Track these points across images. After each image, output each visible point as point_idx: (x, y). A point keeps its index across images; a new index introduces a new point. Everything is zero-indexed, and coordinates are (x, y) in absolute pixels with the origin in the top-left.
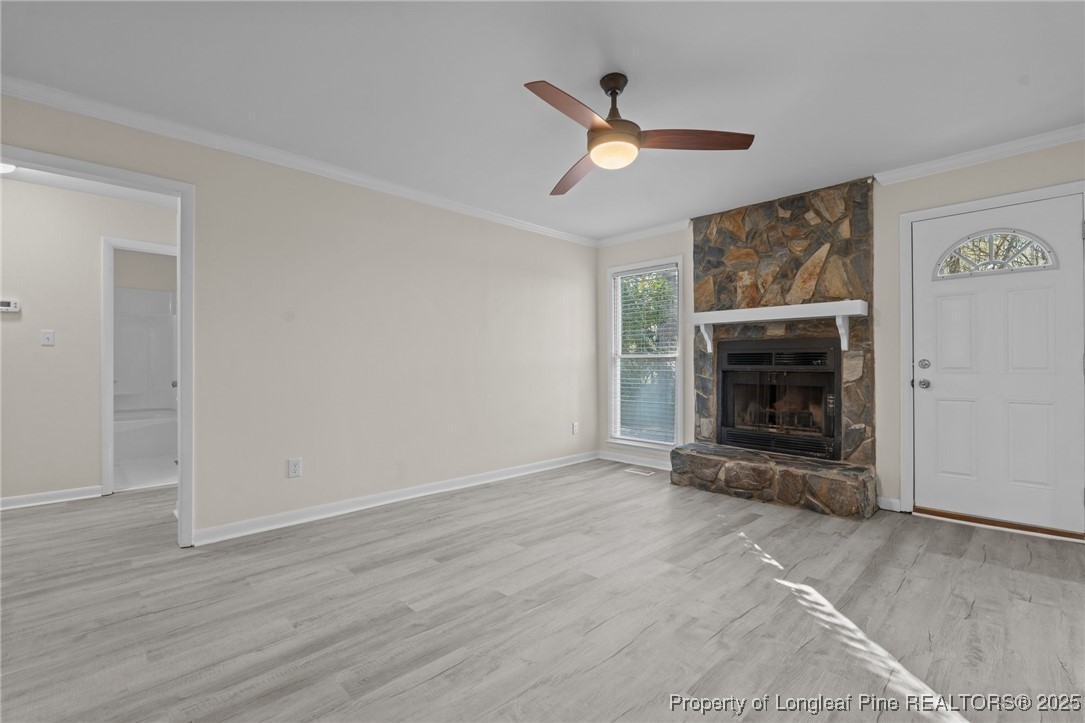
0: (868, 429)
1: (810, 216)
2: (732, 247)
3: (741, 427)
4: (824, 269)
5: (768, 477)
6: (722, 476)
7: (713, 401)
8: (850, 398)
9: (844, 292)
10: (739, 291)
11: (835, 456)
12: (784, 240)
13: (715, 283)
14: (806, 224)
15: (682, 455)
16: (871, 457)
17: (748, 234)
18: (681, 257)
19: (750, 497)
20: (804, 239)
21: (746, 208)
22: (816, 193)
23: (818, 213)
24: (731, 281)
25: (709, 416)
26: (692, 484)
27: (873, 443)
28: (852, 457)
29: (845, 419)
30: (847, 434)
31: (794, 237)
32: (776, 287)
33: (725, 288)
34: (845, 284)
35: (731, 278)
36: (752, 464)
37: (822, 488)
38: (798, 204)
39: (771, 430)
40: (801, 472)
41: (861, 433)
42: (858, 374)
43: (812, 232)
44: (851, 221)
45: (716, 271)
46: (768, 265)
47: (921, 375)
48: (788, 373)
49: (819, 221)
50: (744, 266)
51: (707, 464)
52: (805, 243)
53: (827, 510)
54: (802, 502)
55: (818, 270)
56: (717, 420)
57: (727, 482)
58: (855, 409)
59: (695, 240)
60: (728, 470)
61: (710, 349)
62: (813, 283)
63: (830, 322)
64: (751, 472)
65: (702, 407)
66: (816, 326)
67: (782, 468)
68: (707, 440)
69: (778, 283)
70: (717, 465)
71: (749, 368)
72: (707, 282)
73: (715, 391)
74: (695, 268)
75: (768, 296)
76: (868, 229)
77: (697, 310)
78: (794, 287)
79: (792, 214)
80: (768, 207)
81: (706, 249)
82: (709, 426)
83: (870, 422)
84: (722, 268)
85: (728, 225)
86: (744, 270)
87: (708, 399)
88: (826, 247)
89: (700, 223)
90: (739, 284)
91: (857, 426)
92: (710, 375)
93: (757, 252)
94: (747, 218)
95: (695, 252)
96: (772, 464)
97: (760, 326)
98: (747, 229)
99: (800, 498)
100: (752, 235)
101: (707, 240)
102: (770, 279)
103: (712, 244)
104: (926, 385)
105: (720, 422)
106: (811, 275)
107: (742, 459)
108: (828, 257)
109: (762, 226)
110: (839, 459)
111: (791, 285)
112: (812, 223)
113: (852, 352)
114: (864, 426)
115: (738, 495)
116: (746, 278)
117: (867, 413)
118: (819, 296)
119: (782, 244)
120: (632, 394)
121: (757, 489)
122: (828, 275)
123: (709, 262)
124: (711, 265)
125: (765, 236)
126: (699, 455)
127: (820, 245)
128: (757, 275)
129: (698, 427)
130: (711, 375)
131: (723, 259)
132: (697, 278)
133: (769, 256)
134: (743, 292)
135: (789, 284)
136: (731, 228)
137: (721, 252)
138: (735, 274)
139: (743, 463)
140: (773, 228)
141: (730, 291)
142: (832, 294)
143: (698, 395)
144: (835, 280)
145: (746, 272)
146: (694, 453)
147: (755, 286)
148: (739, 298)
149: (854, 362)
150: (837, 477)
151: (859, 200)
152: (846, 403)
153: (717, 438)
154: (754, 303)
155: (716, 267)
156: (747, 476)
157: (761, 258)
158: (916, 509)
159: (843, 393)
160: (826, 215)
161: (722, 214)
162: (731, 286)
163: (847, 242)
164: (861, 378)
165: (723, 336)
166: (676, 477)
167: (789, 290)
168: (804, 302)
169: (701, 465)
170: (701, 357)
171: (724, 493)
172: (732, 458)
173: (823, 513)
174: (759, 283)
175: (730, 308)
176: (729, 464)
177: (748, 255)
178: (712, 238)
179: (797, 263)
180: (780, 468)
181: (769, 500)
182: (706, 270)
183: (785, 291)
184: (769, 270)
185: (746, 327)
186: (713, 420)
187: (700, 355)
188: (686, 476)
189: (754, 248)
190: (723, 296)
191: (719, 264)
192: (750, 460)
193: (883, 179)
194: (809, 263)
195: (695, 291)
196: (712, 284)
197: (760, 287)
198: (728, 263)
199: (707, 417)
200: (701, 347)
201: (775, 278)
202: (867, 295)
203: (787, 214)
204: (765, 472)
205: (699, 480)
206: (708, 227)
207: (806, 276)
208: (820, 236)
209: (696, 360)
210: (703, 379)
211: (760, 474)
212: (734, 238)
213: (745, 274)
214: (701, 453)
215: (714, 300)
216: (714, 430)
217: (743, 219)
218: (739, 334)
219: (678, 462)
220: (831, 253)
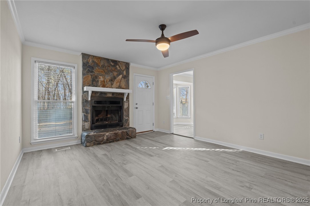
1: (118, 66)
2: (97, 68)
3: (97, 123)
5: (118, 134)
6: (105, 138)
7: (89, 116)
9: (124, 87)
10: (100, 82)
11: (122, 126)
12: (112, 71)
13: (91, 78)
14: (116, 68)
15: (91, 136)
17: (102, 66)
18: (77, 65)
19: (113, 142)
21: (102, 58)
22: (119, 62)
24: (96, 78)
25: (89, 121)
26: (94, 144)
27: (129, 121)
28: (126, 125)
29: (124, 117)
30: (125, 120)
31: (114, 71)
32: (110, 83)
33: (95, 80)
34: (125, 86)
35: (96, 77)
36: (114, 132)
37: (130, 133)
38: (115, 62)
41: (127, 119)
42: (127, 106)
43: (118, 71)
44: (126, 71)
45: (91, 74)
46: (108, 76)
47: (136, 106)
50: (101, 75)
51: (100, 136)
52: (117, 73)
53: (131, 138)
54: (126, 138)
55: (120, 81)
56: (91, 122)
57: (107, 140)
58: (126, 114)
59: (83, 61)
60: (107, 136)
61: (89, 99)
62: (118, 84)
63: (123, 94)
64: (114, 134)
65: (85, 120)
66: (119, 95)
68: (87, 130)
69: (110, 82)
70: (104, 135)
71: (101, 105)
72: (88, 77)
73: (90, 113)
74: (83, 71)
75: (108, 85)
76: (129, 74)
77: (84, 85)
80: (108, 60)
81: (88, 65)
82: (88, 125)
83: (129, 117)
84: (93, 74)
85: (95, 60)
86: (101, 76)
87: (88, 116)
89: (85, 56)
90: (99, 80)
93: (104, 72)
94: (102, 61)
95: (83, 65)
96: (118, 131)
97: (105, 93)
98: (102, 64)
100: (103, 66)
101: (88, 63)
102: (108, 80)
103: (90, 64)
104: (137, 108)
106: (118, 81)
107: (110, 132)
109: (106, 65)
110: (123, 127)
111: (113, 83)
112: (118, 69)
113: (126, 101)
115: (110, 142)
116: (101, 79)
117: (128, 115)
118: (120, 87)
121: (116, 139)
122: (121, 82)
123: (89, 70)
124: (89, 71)
125: (107, 68)
127: (120, 75)
128: (105, 78)
129: (83, 126)
130: (89, 108)
131: (94, 71)
132: (83, 74)
133: (108, 74)
134: (101, 82)
136: (97, 62)
137: (93, 68)
138: (98, 76)
140: (109, 66)
141: (96, 81)
142: (122, 87)
143: (84, 115)
144: (123, 84)
146: (95, 134)
147: (104, 81)
148: (99, 84)
149: (126, 104)
151: (128, 67)
152: (124, 113)
153: (91, 128)
154: (104, 86)
155: (91, 72)
156: (113, 136)
157: (105, 74)
159: (124, 111)
160: (121, 68)
161: (94, 56)
163: (125, 76)
164: (127, 108)
165: (94, 95)
166: (88, 144)
167: (113, 84)
168: (116, 88)
169: (98, 137)
171: (106, 143)
172: (107, 132)
173: (130, 139)
174: (105, 81)
175: (96, 86)
176: (107, 134)
177: (102, 72)
178: (90, 62)
179: (115, 78)
180: (120, 131)
181: (118, 140)
182: (88, 72)
183: (112, 84)
184: (108, 78)
185: (102, 93)
186: (89, 123)
187: (85, 102)
188: (92, 143)
189: (104, 70)
190: (94, 82)
191: (92, 72)
192: (113, 131)
193: (132, 65)
194: (117, 78)
195: (83, 79)
196: (90, 78)
197: (105, 82)
198: (96, 72)
199: (87, 122)
200: (85, 98)
201: (109, 80)
202: (128, 88)
203: (113, 64)
204: (117, 133)
205: (97, 142)
206: (88, 58)
207: (117, 82)
208: (120, 73)
209: (83, 103)
210: (85, 109)
211: (116, 134)
212: (98, 65)
213: (101, 77)
214: (98, 133)
215: (91, 83)
216: (90, 126)
217: (101, 61)
218: (99, 95)
219: (89, 138)
220: (122, 77)
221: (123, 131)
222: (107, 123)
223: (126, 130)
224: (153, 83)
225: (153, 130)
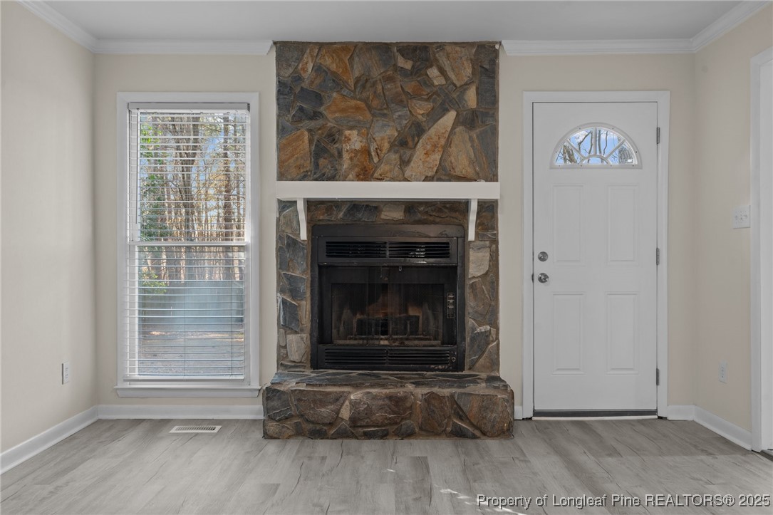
0: (493, 331)
1: (433, 72)
2: (335, 95)
3: (341, 342)
4: (449, 143)
5: (408, 405)
6: (345, 413)
7: (305, 308)
8: (475, 295)
9: (470, 171)
10: (346, 156)
11: (459, 366)
12: (403, 97)
13: (311, 141)
14: (428, 82)
15: (283, 393)
16: (495, 363)
17: (357, 80)
18: (257, 94)
19: (384, 436)
20: (427, 100)
21: (356, 45)
22: (441, 46)
23: (442, 71)
24: (334, 141)
25: (302, 330)
26: (299, 433)
27: (498, 345)
28: (477, 365)
29: (470, 322)
30: (473, 339)
31: (416, 96)
32: (394, 157)
33: (325, 150)
34: (472, 163)
35: (333, 137)
36: (387, 391)
37: (472, 407)
38: (421, 54)
39: (382, 343)
40: (446, 392)
41: (487, 334)
42: (485, 268)
43: (435, 93)
44: (477, 89)
45: (312, 124)
46: (384, 126)
47: (541, 267)
48: (403, 267)
49: (444, 82)
50: (351, 124)
51: (323, 400)
52: (429, 106)
53: (477, 433)
54: (449, 429)
55: (443, 141)
56: (311, 335)
57: (354, 421)
58: (480, 308)
59: (278, 75)
60: (354, 404)
61: (304, 235)
62: (437, 156)
63: (458, 208)
64: (387, 402)
65: (289, 321)
66: (440, 210)
67: (425, 390)
68: (297, 365)
69: (396, 152)
70: (339, 399)
71: (355, 261)
72: (299, 138)
73: (308, 294)
74: (279, 116)
75: (384, 168)
76: (494, 102)
77: (281, 176)
78: (415, 158)
79: (413, 67)
80: (383, 49)
81: (297, 90)
82: (299, 345)
83: (494, 324)
84: (320, 122)
85: (328, 62)
86: (351, 128)
87: (299, 306)
88: (452, 115)
89: (287, 51)
90: (346, 147)
91: (482, 329)
92: (304, 272)
93: (369, 107)
94: (356, 59)
95: (279, 92)
96: (410, 387)
97: (372, 206)
98: (357, 74)
99: (447, 425)
100: (363, 83)
101: (298, 79)
102: (386, 146)
103: (305, 85)
104: (544, 279)
105: (315, 339)
106: (435, 146)
107: (372, 386)
108: (453, 128)
109: (376, 73)
110: (463, 369)
111: (411, 156)
112: (436, 83)
113: (479, 243)
114: (488, 327)
115: (368, 436)
116: (354, 141)
117: (491, 314)
118: (443, 174)
119: (401, 103)
120: (164, 306)
121: (396, 423)
122: (453, 149)
123: (301, 109)
124: (303, 115)
125: (379, 87)
126: (310, 389)
127: (445, 111)
128: (369, 138)
129: (282, 347)
130: (302, 272)
131: (322, 109)
132: (281, 130)
133: (384, 115)
134: (351, 159)
135: (408, 155)
136: (334, 67)
137: (319, 98)
138: (340, 132)
139: (374, 391)
140: (390, 79)
141: (332, 156)
142: (458, 172)
143: (284, 302)
144: (461, 157)
145: (355, 132)
146: (303, 387)
147: (366, 151)
148: (345, 166)
149: (480, 254)
150: (487, 392)
151: (487, 66)
152: (471, 303)
153: (312, 360)
154: (365, 174)
155: (311, 119)
156: (381, 408)
157: (374, 115)
158: (536, 413)
159: (468, 290)
160: (453, 77)
161: (320, 45)
162: (333, 149)
163: (474, 112)
164: (486, 274)
165: (322, 217)
166: (273, 427)
167: (409, 162)
168: (427, 179)
169: (314, 402)
170: (288, 245)
171: (348, 437)
172: (357, 386)
173: (474, 437)
174: (372, 149)
175: (332, 178)
176: (356, 395)
177: (357, 108)
178: (305, 76)
179: (419, 130)
180: (421, 392)
181: (409, 435)
182: (297, 120)
183: (404, 163)
184: (385, 133)
185: (355, 206)
186: (305, 336)
187: (287, 245)
188: (289, 424)
189: (366, 101)
190: (322, 161)
191: (316, 115)
192: (383, 386)
193: (511, 52)
194: (432, 131)
195: (280, 149)
196: (307, 141)
197: (373, 154)
198: (330, 116)
199: (296, 333)
200: (288, 231)
201: (392, 145)
202: (493, 177)
203: (408, 65)
204: (404, 399)
205: (311, 425)
206: (299, 60)
207: (429, 147)
208: (445, 100)
209: (279, 250)
210: (290, 278)
211: (397, 402)
212: (338, 83)
213: (353, 135)
214: (313, 385)
215: (309, 166)
216: (309, 350)
217: (351, 59)
218: (345, 215)
219: (275, 403)
220: (457, 123)
221: (436, 390)
222: (386, 342)
223: (453, 390)
224: (658, 130)
225: (654, 412)
